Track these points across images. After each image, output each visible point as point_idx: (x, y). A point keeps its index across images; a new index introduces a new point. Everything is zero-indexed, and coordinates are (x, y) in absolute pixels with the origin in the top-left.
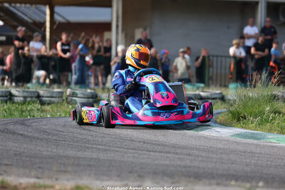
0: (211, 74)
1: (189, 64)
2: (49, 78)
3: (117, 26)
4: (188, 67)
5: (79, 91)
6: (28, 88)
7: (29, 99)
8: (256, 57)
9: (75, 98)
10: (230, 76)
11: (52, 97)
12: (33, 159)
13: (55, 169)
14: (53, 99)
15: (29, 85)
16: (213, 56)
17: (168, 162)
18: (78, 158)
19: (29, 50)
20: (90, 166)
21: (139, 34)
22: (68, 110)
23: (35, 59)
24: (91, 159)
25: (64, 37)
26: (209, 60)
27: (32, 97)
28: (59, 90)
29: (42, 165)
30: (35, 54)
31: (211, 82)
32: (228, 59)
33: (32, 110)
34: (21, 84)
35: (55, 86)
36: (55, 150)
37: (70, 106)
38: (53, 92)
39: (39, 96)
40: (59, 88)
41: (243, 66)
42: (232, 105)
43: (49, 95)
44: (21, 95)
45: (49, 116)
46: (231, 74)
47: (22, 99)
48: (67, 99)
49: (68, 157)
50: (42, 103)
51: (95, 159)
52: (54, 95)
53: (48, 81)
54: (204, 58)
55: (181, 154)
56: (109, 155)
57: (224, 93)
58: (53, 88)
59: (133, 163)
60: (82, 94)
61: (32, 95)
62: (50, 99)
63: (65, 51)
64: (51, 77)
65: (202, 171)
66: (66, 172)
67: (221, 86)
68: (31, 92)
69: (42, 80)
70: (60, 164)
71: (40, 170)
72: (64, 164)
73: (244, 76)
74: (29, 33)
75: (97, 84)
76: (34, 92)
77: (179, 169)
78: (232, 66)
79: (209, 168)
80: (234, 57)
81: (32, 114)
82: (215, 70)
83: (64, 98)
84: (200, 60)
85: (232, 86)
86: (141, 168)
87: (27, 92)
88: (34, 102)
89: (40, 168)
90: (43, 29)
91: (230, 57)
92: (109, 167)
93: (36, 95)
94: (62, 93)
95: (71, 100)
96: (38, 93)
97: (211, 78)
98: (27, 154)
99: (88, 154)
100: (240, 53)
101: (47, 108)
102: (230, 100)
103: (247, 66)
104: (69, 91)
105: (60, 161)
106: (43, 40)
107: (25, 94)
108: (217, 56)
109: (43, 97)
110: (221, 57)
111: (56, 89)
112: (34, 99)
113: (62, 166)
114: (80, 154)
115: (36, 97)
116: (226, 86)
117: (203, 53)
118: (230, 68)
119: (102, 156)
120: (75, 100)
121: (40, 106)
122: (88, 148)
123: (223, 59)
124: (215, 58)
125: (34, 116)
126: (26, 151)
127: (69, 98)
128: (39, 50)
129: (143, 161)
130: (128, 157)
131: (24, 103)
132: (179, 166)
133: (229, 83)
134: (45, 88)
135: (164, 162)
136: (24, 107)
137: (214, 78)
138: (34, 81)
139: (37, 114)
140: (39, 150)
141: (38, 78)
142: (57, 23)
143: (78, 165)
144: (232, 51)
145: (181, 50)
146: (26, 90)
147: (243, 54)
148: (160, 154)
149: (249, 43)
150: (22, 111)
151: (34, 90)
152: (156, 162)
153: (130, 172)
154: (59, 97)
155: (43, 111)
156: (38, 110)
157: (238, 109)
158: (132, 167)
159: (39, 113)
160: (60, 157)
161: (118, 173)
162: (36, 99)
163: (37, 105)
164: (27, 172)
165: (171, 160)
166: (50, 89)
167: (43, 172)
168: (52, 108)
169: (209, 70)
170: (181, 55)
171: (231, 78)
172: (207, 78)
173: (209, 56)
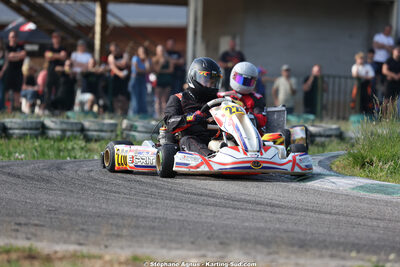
0: (325, 102)
1: (294, 87)
2: (98, 104)
3: (195, 33)
4: (294, 92)
5: (140, 124)
6: (68, 118)
7: (69, 134)
8: (389, 78)
9: (133, 133)
10: (352, 105)
11: (102, 131)
12: (73, 218)
14: (103, 134)
15: (69, 114)
16: (329, 76)
17: (262, 225)
18: (137, 217)
19: (71, 65)
20: (153, 228)
21: (225, 45)
23: (78, 77)
24: (155, 218)
26: (323, 81)
27: (72, 131)
28: (112, 121)
29: (85, 227)
31: (324, 112)
32: (349, 81)
33: (73, 149)
34: (57, 112)
35: (106, 115)
36: (104, 206)
38: (104, 124)
39: (83, 130)
40: (111, 118)
41: (369, 90)
42: (353, 146)
43: (97, 128)
44: (58, 126)
46: (354, 101)
47: (59, 133)
48: (122, 133)
49: (123, 216)
50: (88, 139)
51: (160, 218)
52: (105, 128)
53: (95, 108)
54: (316, 78)
55: (281, 213)
56: (180, 213)
57: (343, 129)
58: (103, 119)
60: (143, 126)
61: (75, 128)
62: (98, 133)
64: (101, 102)
65: (309, 237)
66: (118, 236)
67: (338, 118)
68: (72, 124)
69: (87, 107)
70: (112, 224)
71: (84, 233)
72: (117, 226)
74: (71, 40)
76: (76, 124)
77: (278, 234)
78: (355, 91)
79: (319, 234)
80: (359, 78)
81: (73, 154)
82: (330, 97)
83: (119, 132)
84: (310, 82)
85: (353, 118)
86: (225, 232)
87: (66, 123)
88: (75, 138)
89: (83, 230)
90: (91, 35)
91: (351, 77)
92: (180, 230)
93: (79, 127)
94: (116, 125)
95: (128, 136)
96: (83, 126)
97: (324, 107)
98: (66, 211)
99: (150, 212)
100: (367, 73)
101: (94, 146)
102: (351, 138)
103: (375, 91)
104: (125, 123)
105: (111, 221)
106: (90, 48)
107: (64, 126)
108: (334, 77)
109: (88, 130)
110: (340, 77)
111: (108, 121)
112: (75, 133)
113: (114, 228)
114: (139, 211)
115: (78, 131)
116: (345, 118)
119: (171, 215)
120: (133, 136)
121: (83, 144)
122: (151, 203)
123: (343, 80)
124: (331, 80)
125: (75, 158)
126: (63, 206)
127: (125, 132)
129: (229, 222)
130: (207, 217)
131: (62, 138)
132: (278, 230)
133: (350, 114)
134: (92, 118)
135: (258, 225)
136: (63, 145)
137: (329, 107)
138: (77, 108)
139: (79, 154)
140: (83, 206)
141: (82, 104)
142: (111, 26)
143: (137, 227)
144: (356, 69)
145: (285, 67)
146: (66, 120)
147: (371, 74)
148: (251, 213)
149: (380, 57)
150: (59, 151)
151: (76, 121)
152: (247, 224)
153: (209, 238)
154: (112, 131)
155: (89, 151)
156: (82, 148)
157: (362, 152)
158: (212, 231)
159: (83, 153)
160: (112, 215)
161: (192, 240)
162: (78, 134)
163: (80, 142)
164: (65, 235)
165: (266, 221)
166: (99, 120)
167: (87, 236)
168: (101, 146)
169: (322, 96)
170: (284, 73)
171: (353, 108)
172: (319, 107)
173: (322, 77)
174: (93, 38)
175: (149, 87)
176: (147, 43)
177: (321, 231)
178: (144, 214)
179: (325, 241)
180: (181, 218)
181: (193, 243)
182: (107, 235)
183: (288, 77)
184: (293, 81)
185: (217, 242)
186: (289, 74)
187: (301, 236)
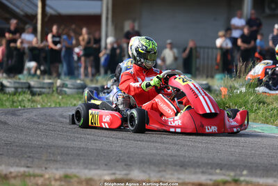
0: (198, 65)
1: (176, 55)
2: (40, 69)
3: (107, 18)
4: (176, 59)
5: (69, 82)
6: (20, 79)
7: (20, 90)
8: (242, 48)
9: (64, 89)
10: (216, 67)
11: (43, 88)
12: (23, 149)
13: (44, 158)
14: (43, 90)
15: (20, 76)
16: (200, 48)
17: (154, 151)
18: (68, 147)
19: (22, 43)
20: (79, 155)
21: (127, 27)
22: (58, 101)
23: (27, 51)
24: (80, 148)
25: (55, 28)
26: (196, 51)
27: (22, 88)
28: (50, 81)
29: (31, 155)
30: (26, 46)
31: (197, 73)
32: (215, 51)
33: (23, 100)
34: (12, 75)
35: (46, 77)
36: (44, 140)
37: (60, 97)
38: (44, 83)
39: (29, 87)
40: (50, 79)
41: (229, 57)
42: (217, 95)
43: (39, 86)
44: (12, 85)
45: (39, 106)
46: (218, 65)
47: (13, 90)
48: (57, 89)
50: (33, 94)
51: (83, 148)
52: (45, 86)
53: (38, 72)
54: (191, 49)
55: (168, 143)
56: (97, 144)
57: (211, 84)
58: (44, 79)
59: (120, 153)
60: (72, 85)
61: (24, 86)
62: (41, 90)
63: (55, 43)
64: (42, 68)
65: (187, 160)
66: (56, 161)
67: (207, 77)
68: (22, 83)
69: (33, 71)
70: (50, 153)
71: (31, 160)
72: (53, 154)
73: (230, 67)
74: (21, 25)
75: (86, 75)
76: (25, 83)
77: (165, 157)
78: (219, 58)
79: (195, 157)
80: (221, 48)
81: (23, 104)
82: (202, 62)
83: (55, 89)
84: (187, 52)
85: (218, 76)
86: (129, 157)
87: (18, 83)
88: (24, 93)
89: (30, 157)
90: (35, 21)
91: (216, 48)
92: (97, 156)
93: (27, 85)
94: (52, 84)
95: (61, 91)
96: (29, 84)
97: (197, 69)
98: (18, 144)
99: (76, 144)
100: (227, 45)
101: (38, 98)
102: (216, 90)
103: (233, 57)
104: (59, 82)
105: (49, 151)
106: (34, 32)
107: (17, 85)
108: (204, 48)
109: (33, 87)
110: (208, 48)
111: (47, 81)
112: (24, 90)
113: (52, 155)
114: (69, 144)
115: (26, 88)
116: (212, 77)
117: (191, 44)
118: (216, 59)
119: (91, 146)
120: (65, 91)
121: (30, 97)
122: (77, 138)
123: (210, 50)
124: (202, 50)
125: (24, 107)
126: (16, 140)
127: (59, 89)
128: (30, 42)
129: (130, 150)
130: (116, 147)
131: (15, 93)
132: (166, 155)
133: (215, 73)
134: (35, 79)
135: (151, 152)
136: (15, 98)
137: (201, 69)
138: (25, 72)
139: (28, 105)
140: (30, 140)
141: (29, 69)
142: (48, 15)
143: (68, 155)
144: (219, 42)
145: (169, 41)
146: (18, 81)
147: (229, 45)
148: (147, 144)
149: (236, 34)
150: (13, 102)
151: (25, 81)
152: (143, 151)
153: (118, 161)
154: (50, 88)
155: (33, 101)
156: (29, 100)
157: (224, 100)
158: (119, 156)
159: (30, 103)
160: (50, 147)
161: (106, 163)
162: (27, 90)
163: (28, 96)
164: (18, 161)
165: (157, 149)
166: (41, 80)
167: (32, 162)
168: (42, 98)
169: (196, 61)
170: (168, 46)
171: (217, 69)
172: (194, 69)
173: (196, 48)
174: (36, 23)
175: (75, 57)
176: (73, 26)
177: (196, 155)
178: (72, 145)
179: (198, 162)
180: (98, 148)
181: (106, 165)
182: (46, 160)
183: (171, 48)
184: (175, 50)
185: (123, 164)
186: (172, 46)
187: (182, 159)
